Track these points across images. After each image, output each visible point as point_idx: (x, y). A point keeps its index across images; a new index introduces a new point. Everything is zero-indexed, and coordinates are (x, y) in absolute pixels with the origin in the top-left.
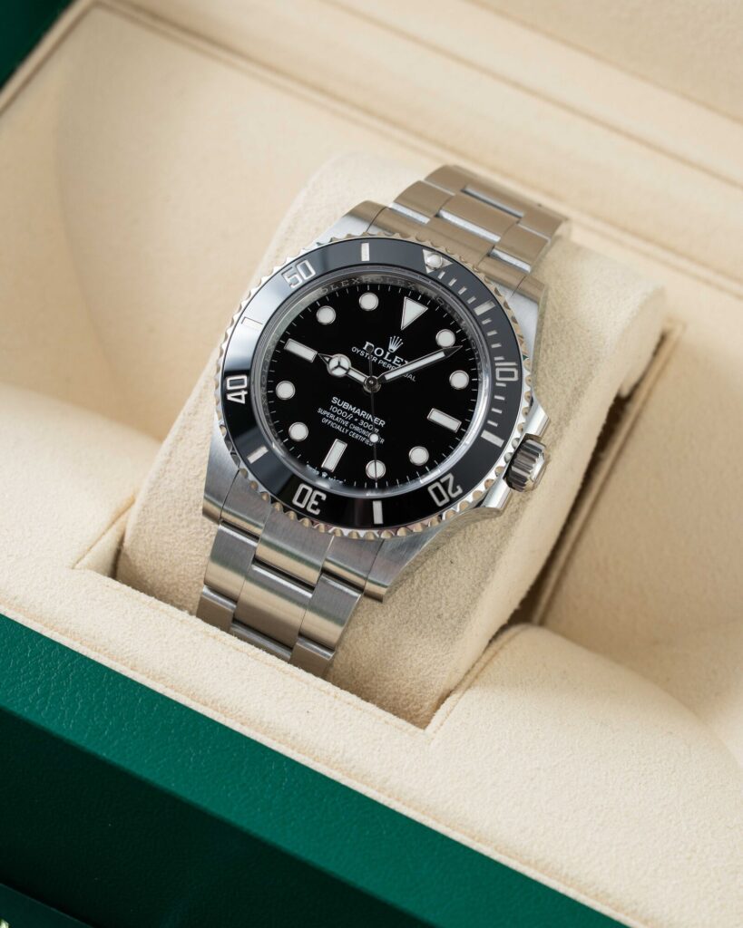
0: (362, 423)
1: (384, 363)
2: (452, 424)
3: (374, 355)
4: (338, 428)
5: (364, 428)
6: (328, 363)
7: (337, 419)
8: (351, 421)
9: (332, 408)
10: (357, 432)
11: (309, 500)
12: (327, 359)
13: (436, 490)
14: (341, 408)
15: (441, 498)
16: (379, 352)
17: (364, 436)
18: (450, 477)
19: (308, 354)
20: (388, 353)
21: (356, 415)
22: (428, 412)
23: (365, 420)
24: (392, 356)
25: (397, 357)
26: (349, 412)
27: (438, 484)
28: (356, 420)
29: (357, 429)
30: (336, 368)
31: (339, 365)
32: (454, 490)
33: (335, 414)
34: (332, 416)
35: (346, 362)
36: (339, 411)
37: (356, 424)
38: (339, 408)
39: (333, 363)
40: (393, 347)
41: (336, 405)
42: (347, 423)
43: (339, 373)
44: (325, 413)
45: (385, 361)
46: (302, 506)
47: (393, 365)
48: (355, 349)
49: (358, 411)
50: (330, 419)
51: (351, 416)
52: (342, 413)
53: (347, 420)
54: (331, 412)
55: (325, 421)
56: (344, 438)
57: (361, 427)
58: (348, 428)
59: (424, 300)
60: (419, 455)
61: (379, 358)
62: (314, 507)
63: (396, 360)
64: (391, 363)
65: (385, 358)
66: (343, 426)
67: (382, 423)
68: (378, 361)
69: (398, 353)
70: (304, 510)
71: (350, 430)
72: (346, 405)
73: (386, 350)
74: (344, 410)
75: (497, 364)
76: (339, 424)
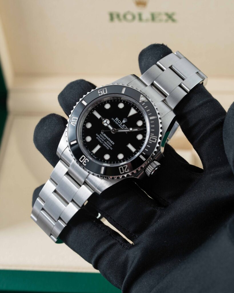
0: (108, 142)
1: (120, 126)
2: (133, 149)
3: (118, 122)
4: (100, 141)
5: (108, 143)
6: (103, 121)
7: (101, 138)
8: (105, 140)
9: (100, 135)
10: (105, 144)
11: (84, 161)
12: (103, 120)
13: (121, 169)
14: (103, 135)
15: (122, 171)
16: (119, 122)
17: (107, 146)
18: (127, 166)
19: (98, 116)
20: (122, 123)
21: (107, 139)
22: (127, 144)
23: (109, 141)
24: (122, 124)
25: (124, 125)
26: (105, 137)
27: (122, 167)
28: (106, 140)
29: (106, 143)
30: (105, 123)
31: (106, 122)
32: (127, 170)
33: (101, 137)
34: (100, 137)
35: (108, 122)
36: (102, 136)
37: (106, 142)
38: (102, 135)
39: (105, 121)
40: (124, 121)
41: (102, 134)
42: (103, 140)
43: (106, 125)
44: (98, 135)
45: (120, 125)
46: (81, 162)
47: (122, 127)
48: (113, 119)
49: (107, 138)
50: (99, 138)
51: (105, 139)
52: (103, 137)
53: (104, 140)
54: (100, 136)
55: (97, 138)
56: (101, 145)
57: (107, 143)
58: (103, 142)
59: (137, 110)
60: (121, 156)
61: (119, 124)
62: (85, 163)
63: (123, 126)
64: (122, 126)
65: (120, 124)
66: (102, 141)
67: (113, 143)
68: (118, 124)
69: (125, 124)
70: (82, 163)
71: (104, 143)
72: (105, 135)
73: (122, 122)
74: (104, 136)
75: (151, 136)
76: (101, 140)
